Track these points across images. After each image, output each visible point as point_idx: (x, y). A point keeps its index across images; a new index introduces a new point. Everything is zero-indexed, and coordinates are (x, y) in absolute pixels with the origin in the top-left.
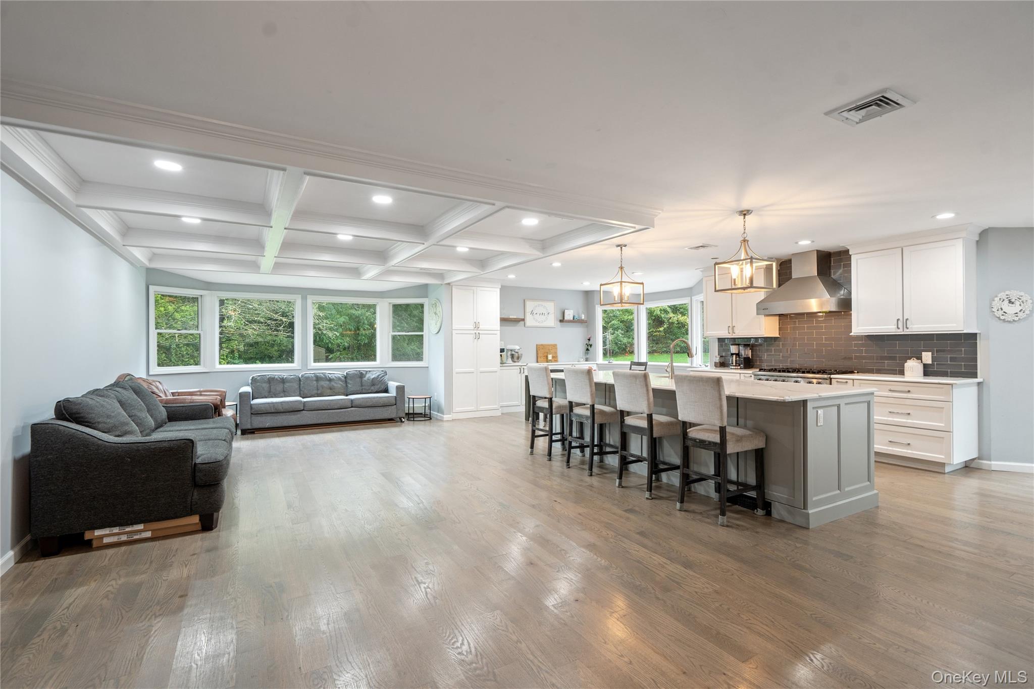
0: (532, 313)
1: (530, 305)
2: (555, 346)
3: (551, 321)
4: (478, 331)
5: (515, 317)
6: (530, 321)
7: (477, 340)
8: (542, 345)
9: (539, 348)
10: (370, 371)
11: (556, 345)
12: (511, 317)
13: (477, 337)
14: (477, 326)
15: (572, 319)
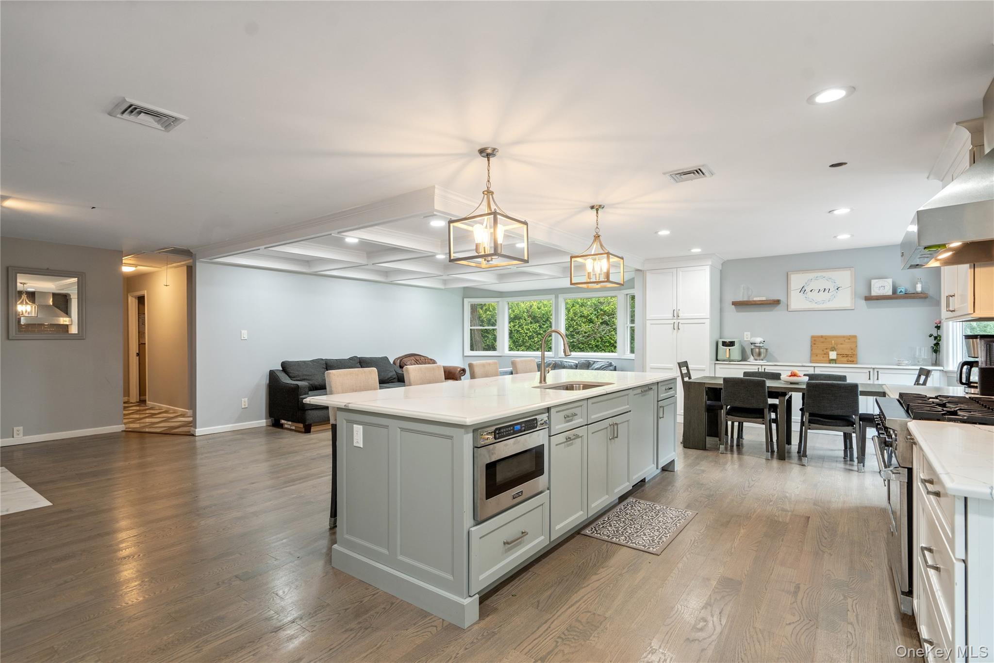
0: (803, 290)
1: (797, 281)
2: (853, 339)
3: (844, 299)
4: (679, 321)
5: (764, 299)
6: (797, 301)
7: (677, 332)
8: (822, 337)
9: (816, 341)
10: (597, 362)
11: (855, 337)
12: (755, 299)
13: (677, 327)
14: (676, 315)
15: (890, 293)
